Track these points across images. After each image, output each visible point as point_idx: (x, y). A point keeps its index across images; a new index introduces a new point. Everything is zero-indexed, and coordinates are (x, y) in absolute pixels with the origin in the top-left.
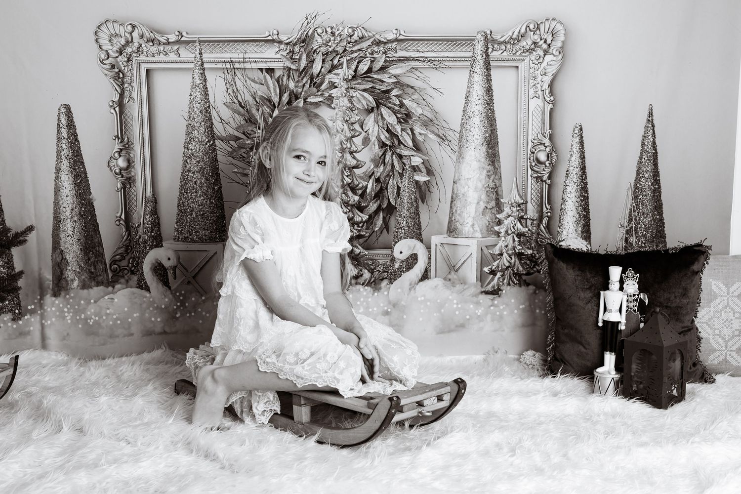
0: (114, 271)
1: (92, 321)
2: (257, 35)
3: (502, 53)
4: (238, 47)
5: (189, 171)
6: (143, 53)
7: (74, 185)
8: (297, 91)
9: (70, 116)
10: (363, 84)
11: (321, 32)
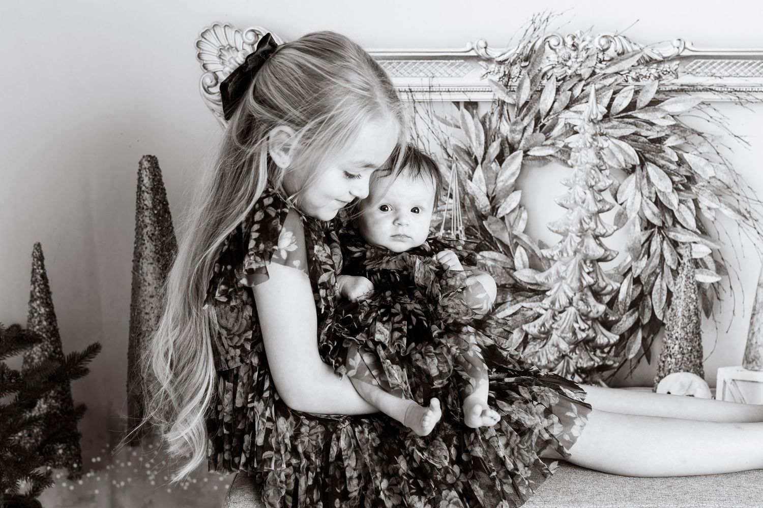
2: (455, 48)
4: (421, 67)
8: (513, 138)
9: (157, 174)
10: (620, 129)
11: (557, 43)
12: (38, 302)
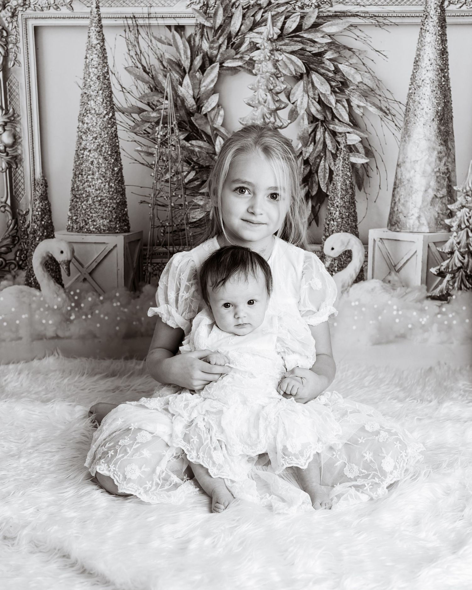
3: (460, 7)
5: (84, 149)
6: (30, 6)
8: (212, 53)
10: (291, 45)
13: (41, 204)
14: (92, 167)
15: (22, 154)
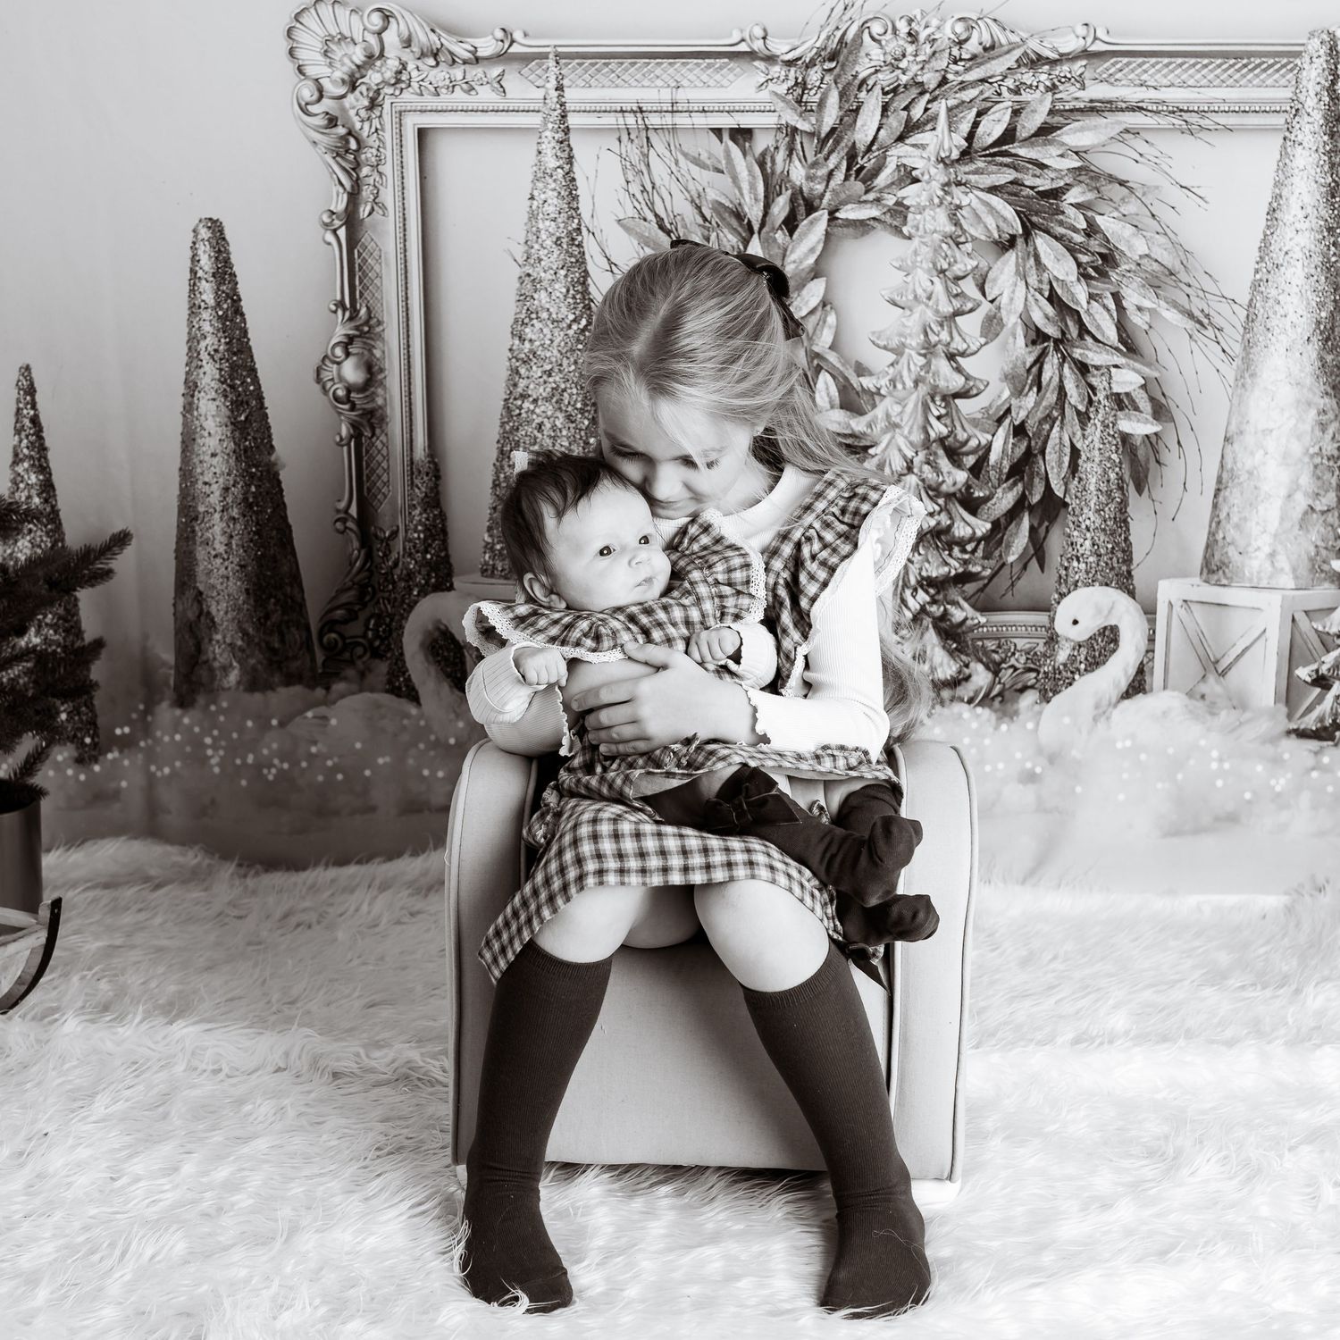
0: (329, 648)
1: (274, 771)
2: (711, 38)
4: (658, 71)
5: (524, 397)
6: (409, 86)
7: (230, 427)
8: (812, 189)
9: (222, 249)
10: (989, 174)
11: (882, 31)
12: (26, 465)
13: (424, 515)
14: (539, 435)
15: (386, 405)
